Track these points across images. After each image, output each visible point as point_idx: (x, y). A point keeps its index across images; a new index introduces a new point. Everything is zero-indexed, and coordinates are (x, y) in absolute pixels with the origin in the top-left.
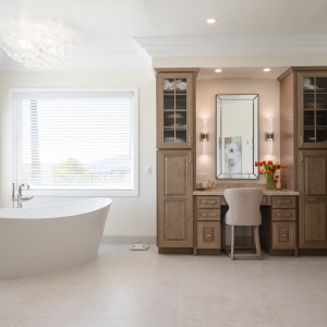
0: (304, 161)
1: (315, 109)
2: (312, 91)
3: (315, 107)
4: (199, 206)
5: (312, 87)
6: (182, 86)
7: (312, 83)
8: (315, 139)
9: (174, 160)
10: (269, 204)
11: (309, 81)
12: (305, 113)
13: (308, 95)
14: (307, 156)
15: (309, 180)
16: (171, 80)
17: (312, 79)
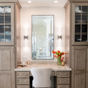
0: (75, 52)
1: (81, 24)
2: (80, 14)
3: (81, 22)
4: (18, 77)
5: (80, 12)
6: (9, 10)
7: (80, 9)
8: (81, 40)
9: (5, 51)
10: (56, 75)
11: (78, 8)
12: (76, 26)
13: (77, 16)
14: (76, 49)
15: (77, 62)
16: (2, 7)
17: (80, 7)
